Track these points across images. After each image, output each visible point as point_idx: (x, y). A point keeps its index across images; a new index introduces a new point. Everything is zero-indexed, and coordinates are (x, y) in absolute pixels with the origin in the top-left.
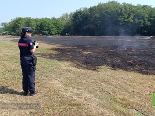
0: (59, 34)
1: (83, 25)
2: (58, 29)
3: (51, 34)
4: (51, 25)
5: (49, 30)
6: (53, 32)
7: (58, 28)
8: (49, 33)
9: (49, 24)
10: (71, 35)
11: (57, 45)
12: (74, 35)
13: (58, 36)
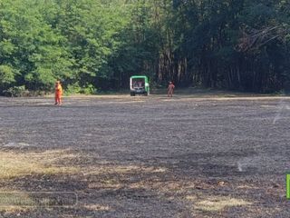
0: (84, 80)
1: (235, 25)
2: (77, 55)
3: (36, 86)
4: (37, 28)
5: (22, 58)
6: (45, 74)
7: (80, 47)
8: (20, 80)
9: (23, 24)
10: (160, 86)
11: (50, 156)
12: (183, 85)
13: (74, 96)
